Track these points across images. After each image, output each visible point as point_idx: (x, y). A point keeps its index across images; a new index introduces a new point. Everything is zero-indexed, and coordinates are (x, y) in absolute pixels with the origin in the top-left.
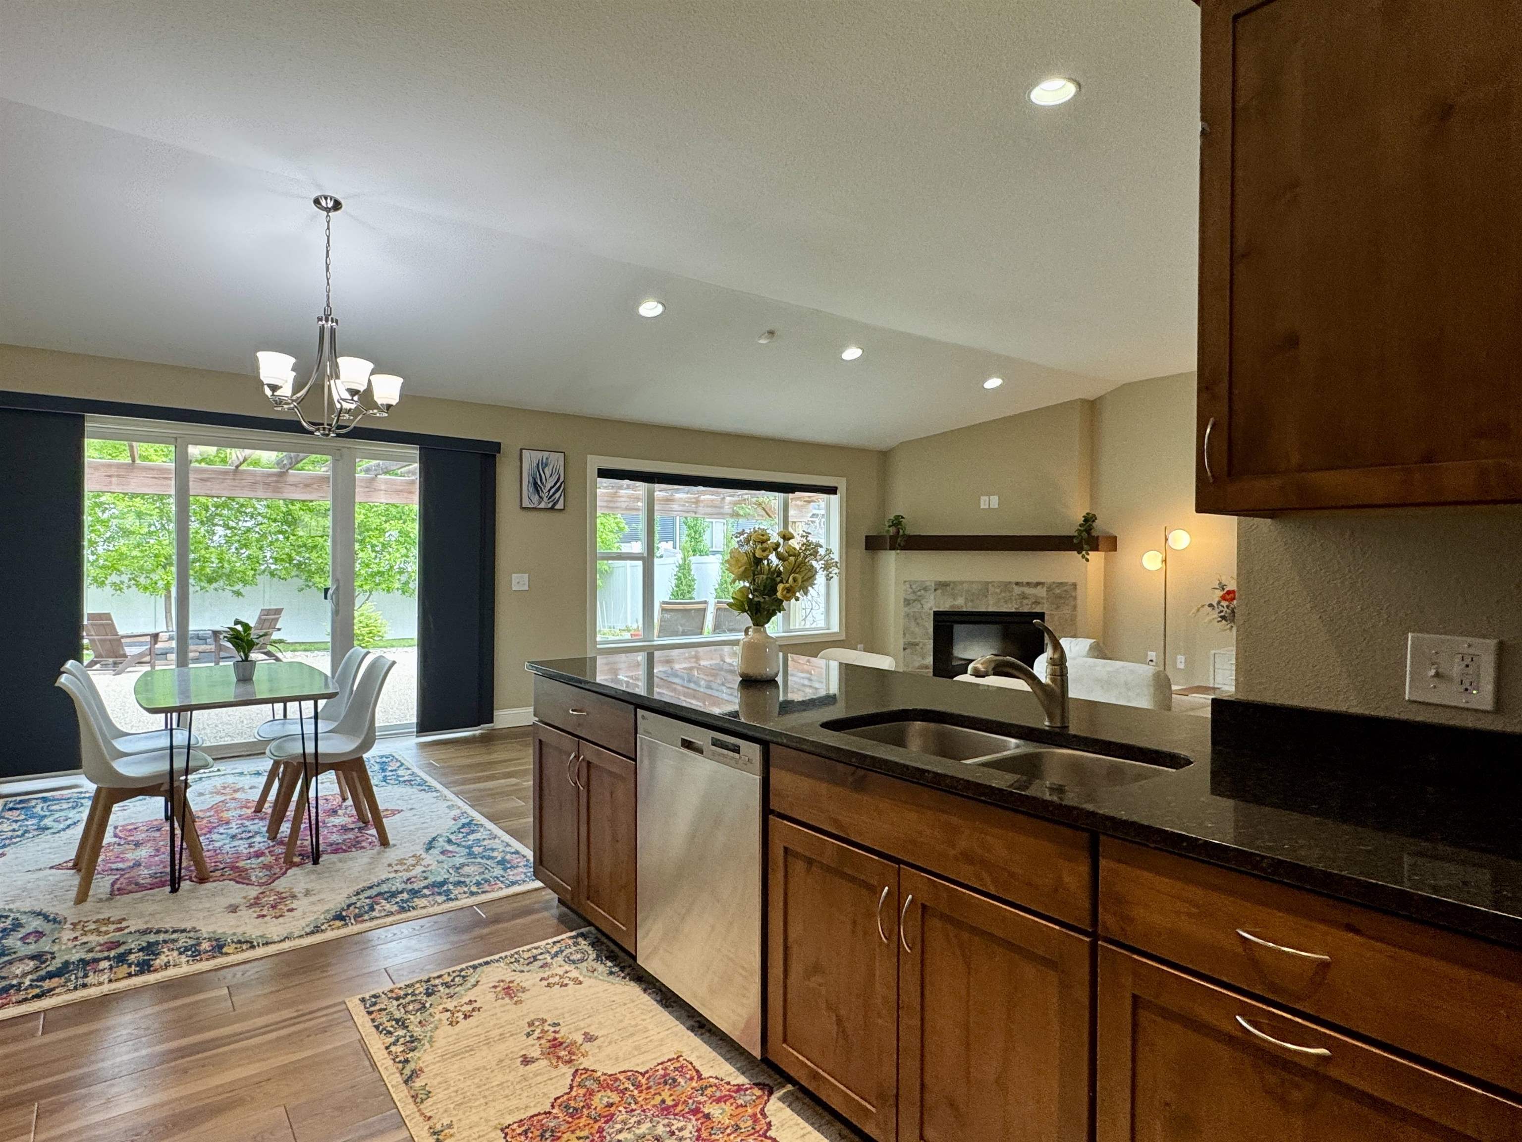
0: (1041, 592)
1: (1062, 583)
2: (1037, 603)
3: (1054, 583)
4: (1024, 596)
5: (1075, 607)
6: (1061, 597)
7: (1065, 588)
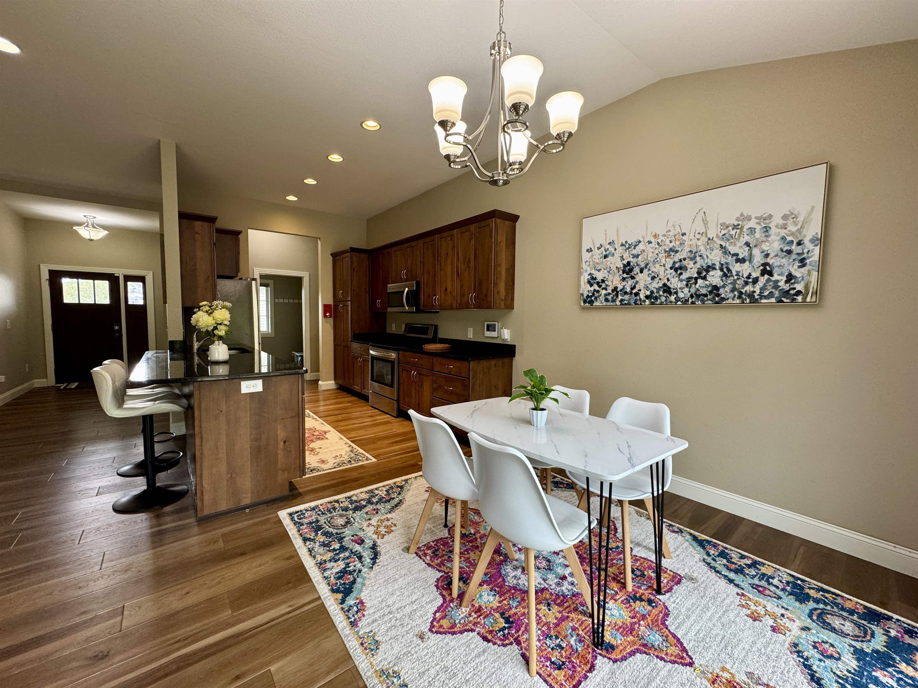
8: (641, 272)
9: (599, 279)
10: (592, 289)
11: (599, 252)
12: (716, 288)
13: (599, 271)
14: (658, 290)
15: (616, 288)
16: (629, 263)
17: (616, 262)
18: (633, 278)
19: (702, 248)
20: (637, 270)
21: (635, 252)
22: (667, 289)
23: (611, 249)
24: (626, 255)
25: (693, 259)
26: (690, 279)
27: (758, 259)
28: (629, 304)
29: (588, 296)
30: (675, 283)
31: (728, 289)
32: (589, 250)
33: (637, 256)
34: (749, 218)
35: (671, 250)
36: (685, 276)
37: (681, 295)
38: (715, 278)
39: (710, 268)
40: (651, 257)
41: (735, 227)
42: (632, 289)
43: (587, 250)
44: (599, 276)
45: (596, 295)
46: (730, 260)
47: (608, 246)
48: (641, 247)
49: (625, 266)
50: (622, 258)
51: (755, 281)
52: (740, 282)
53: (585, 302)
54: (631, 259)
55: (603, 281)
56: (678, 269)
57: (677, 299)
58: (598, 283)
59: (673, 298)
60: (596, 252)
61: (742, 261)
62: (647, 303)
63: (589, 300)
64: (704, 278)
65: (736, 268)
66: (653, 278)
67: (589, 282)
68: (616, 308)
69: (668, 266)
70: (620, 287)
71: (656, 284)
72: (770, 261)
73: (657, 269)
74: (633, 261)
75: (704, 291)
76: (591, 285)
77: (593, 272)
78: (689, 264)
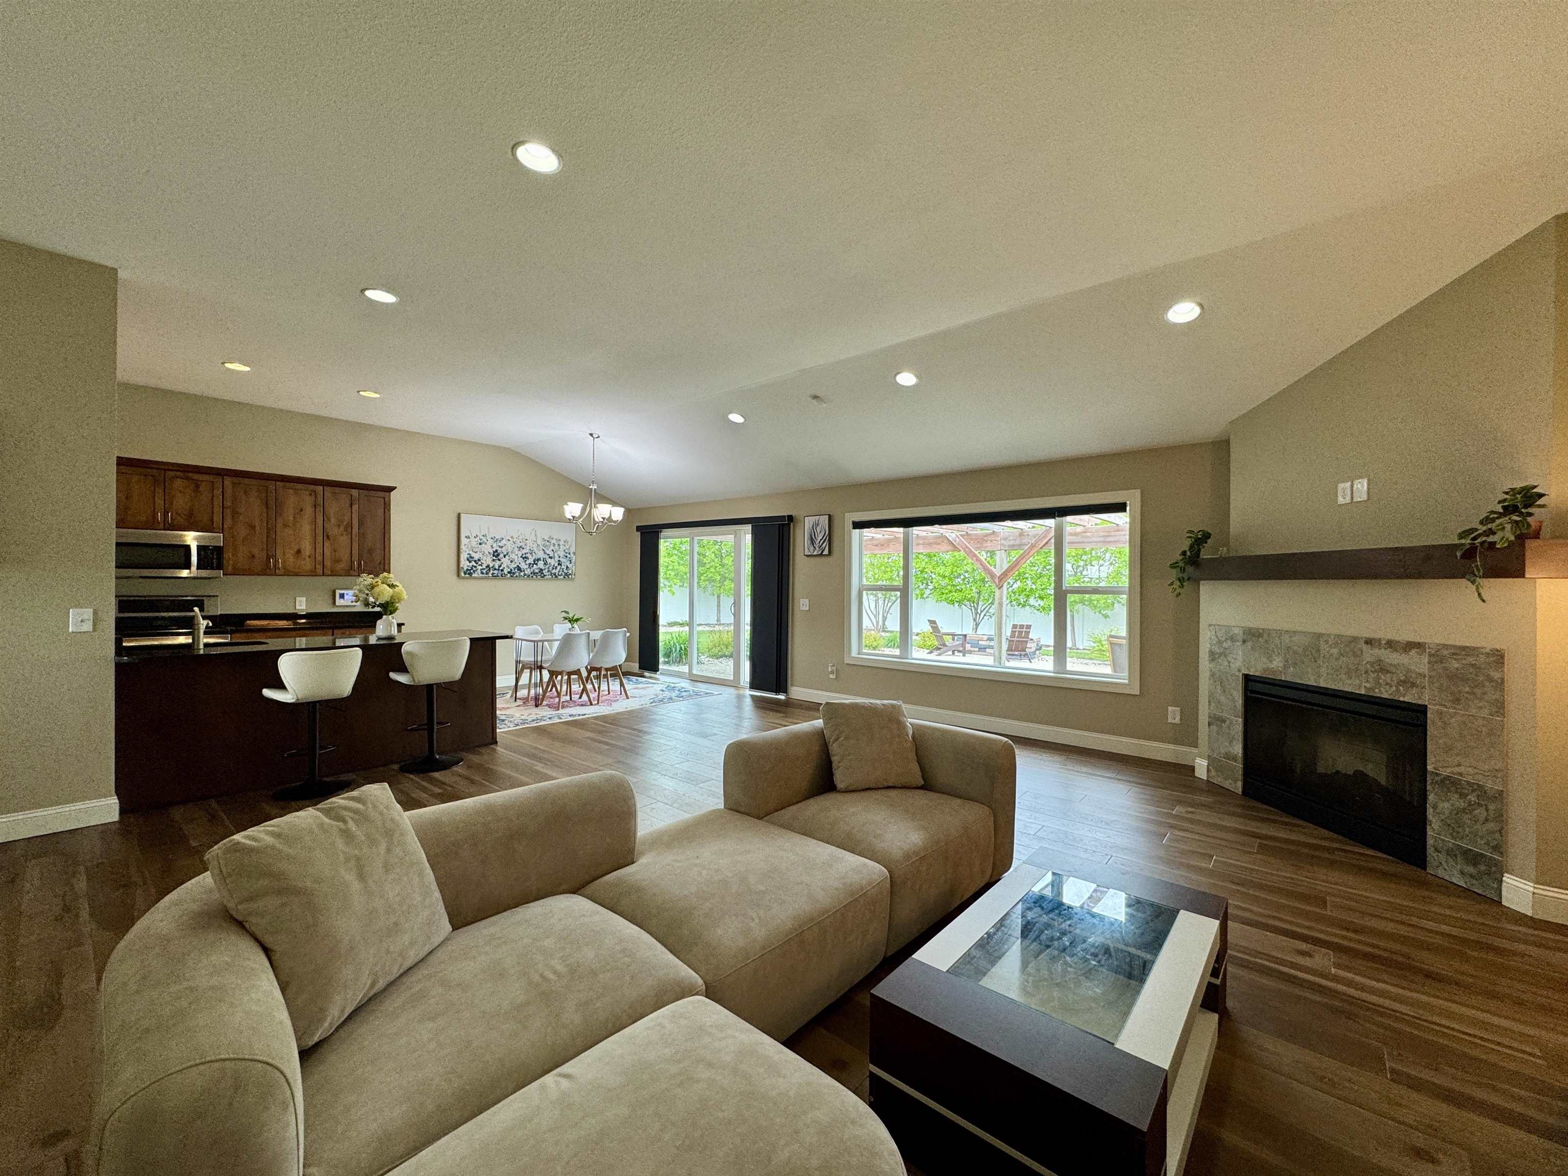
0: (1419, 663)
1: (1464, 648)
2: (1408, 683)
3: (1446, 646)
4: (1382, 668)
5: (1500, 707)
6: (1465, 680)
7: (1471, 660)
8: (505, 556)
9: (476, 558)
10: (471, 564)
11: (476, 540)
12: (541, 570)
13: (476, 552)
14: (515, 569)
15: (488, 566)
16: (496, 551)
17: (487, 549)
18: (499, 560)
19: (535, 549)
20: (501, 555)
21: (501, 544)
22: (519, 569)
23: (484, 539)
24: (495, 545)
25: (531, 554)
26: (530, 564)
27: (557, 558)
28: (498, 576)
29: (467, 570)
30: (523, 566)
31: (547, 570)
32: (468, 537)
33: (502, 547)
34: (553, 539)
35: (521, 547)
36: (528, 562)
37: (526, 572)
38: (541, 564)
39: (539, 560)
40: (510, 550)
41: (548, 541)
42: (500, 567)
43: (466, 537)
44: (476, 557)
45: (474, 569)
46: (547, 557)
47: (482, 537)
48: (504, 542)
49: (494, 552)
50: (492, 547)
51: (556, 568)
52: (551, 568)
53: (465, 573)
54: (498, 548)
55: (479, 560)
56: (525, 558)
57: (525, 575)
58: (475, 561)
59: (522, 574)
60: (472, 539)
61: (551, 558)
62: (509, 575)
63: (469, 572)
64: (537, 564)
65: (549, 561)
66: (511, 562)
67: (468, 560)
68: (488, 578)
69: (520, 556)
70: (491, 565)
71: (513, 566)
72: (561, 559)
73: (513, 556)
74: (499, 550)
75: (537, 571)
76: (470, 562)
77: (471, 552)
78: (530, 556)
